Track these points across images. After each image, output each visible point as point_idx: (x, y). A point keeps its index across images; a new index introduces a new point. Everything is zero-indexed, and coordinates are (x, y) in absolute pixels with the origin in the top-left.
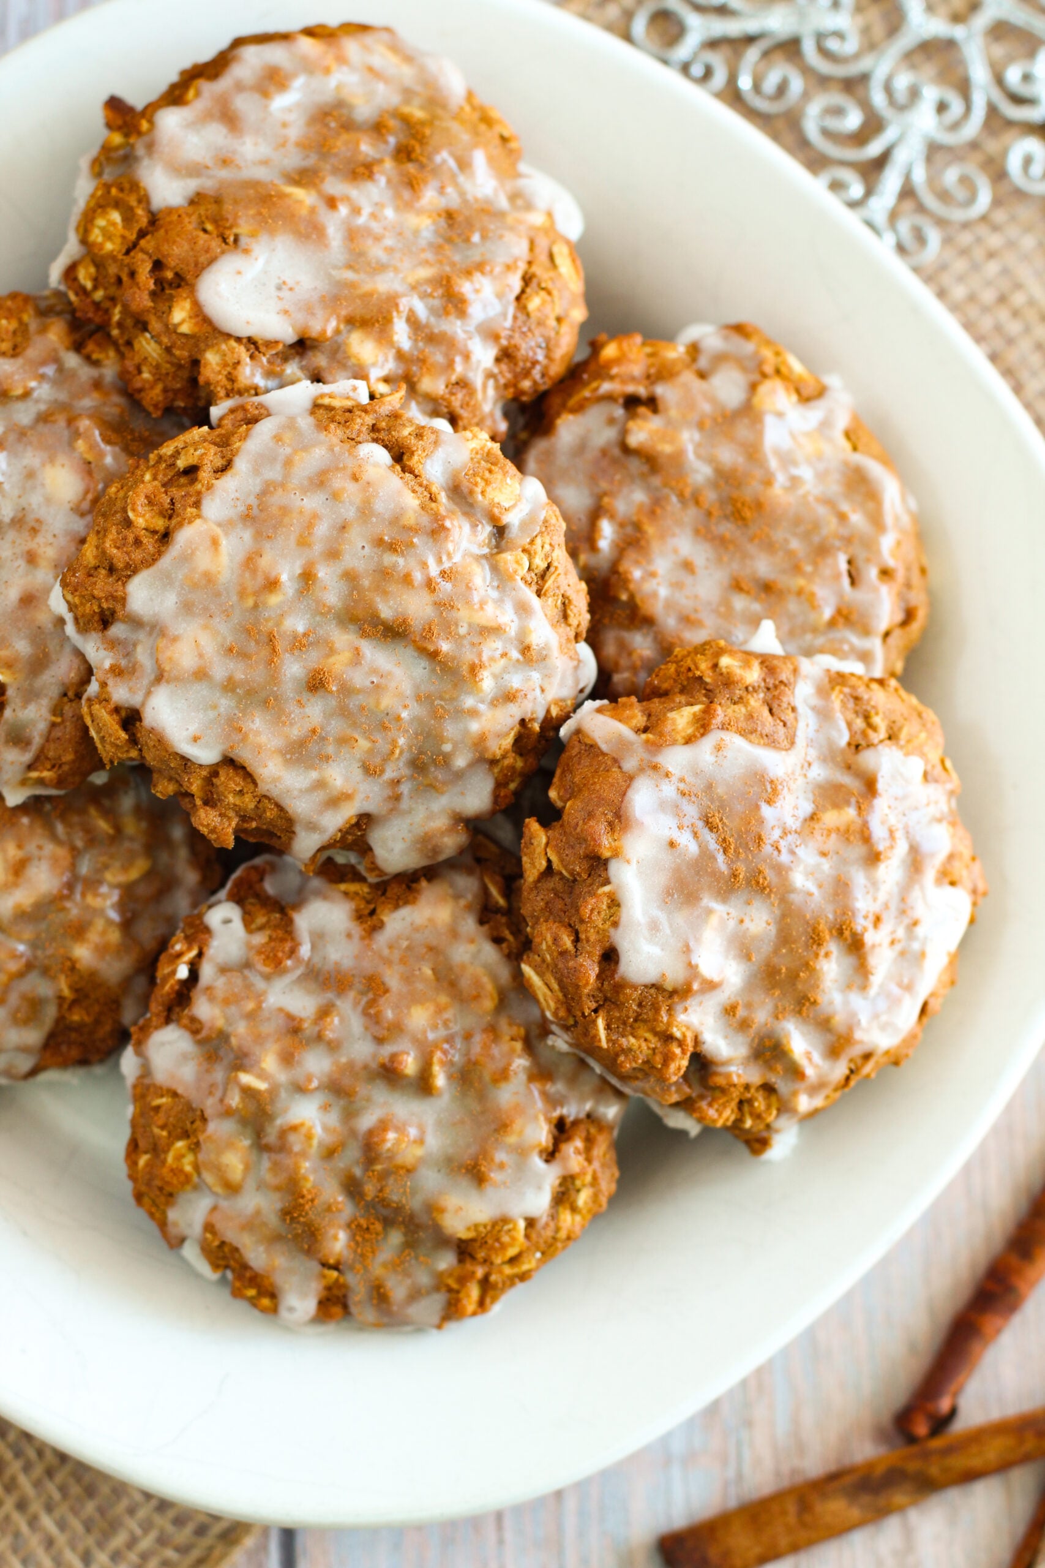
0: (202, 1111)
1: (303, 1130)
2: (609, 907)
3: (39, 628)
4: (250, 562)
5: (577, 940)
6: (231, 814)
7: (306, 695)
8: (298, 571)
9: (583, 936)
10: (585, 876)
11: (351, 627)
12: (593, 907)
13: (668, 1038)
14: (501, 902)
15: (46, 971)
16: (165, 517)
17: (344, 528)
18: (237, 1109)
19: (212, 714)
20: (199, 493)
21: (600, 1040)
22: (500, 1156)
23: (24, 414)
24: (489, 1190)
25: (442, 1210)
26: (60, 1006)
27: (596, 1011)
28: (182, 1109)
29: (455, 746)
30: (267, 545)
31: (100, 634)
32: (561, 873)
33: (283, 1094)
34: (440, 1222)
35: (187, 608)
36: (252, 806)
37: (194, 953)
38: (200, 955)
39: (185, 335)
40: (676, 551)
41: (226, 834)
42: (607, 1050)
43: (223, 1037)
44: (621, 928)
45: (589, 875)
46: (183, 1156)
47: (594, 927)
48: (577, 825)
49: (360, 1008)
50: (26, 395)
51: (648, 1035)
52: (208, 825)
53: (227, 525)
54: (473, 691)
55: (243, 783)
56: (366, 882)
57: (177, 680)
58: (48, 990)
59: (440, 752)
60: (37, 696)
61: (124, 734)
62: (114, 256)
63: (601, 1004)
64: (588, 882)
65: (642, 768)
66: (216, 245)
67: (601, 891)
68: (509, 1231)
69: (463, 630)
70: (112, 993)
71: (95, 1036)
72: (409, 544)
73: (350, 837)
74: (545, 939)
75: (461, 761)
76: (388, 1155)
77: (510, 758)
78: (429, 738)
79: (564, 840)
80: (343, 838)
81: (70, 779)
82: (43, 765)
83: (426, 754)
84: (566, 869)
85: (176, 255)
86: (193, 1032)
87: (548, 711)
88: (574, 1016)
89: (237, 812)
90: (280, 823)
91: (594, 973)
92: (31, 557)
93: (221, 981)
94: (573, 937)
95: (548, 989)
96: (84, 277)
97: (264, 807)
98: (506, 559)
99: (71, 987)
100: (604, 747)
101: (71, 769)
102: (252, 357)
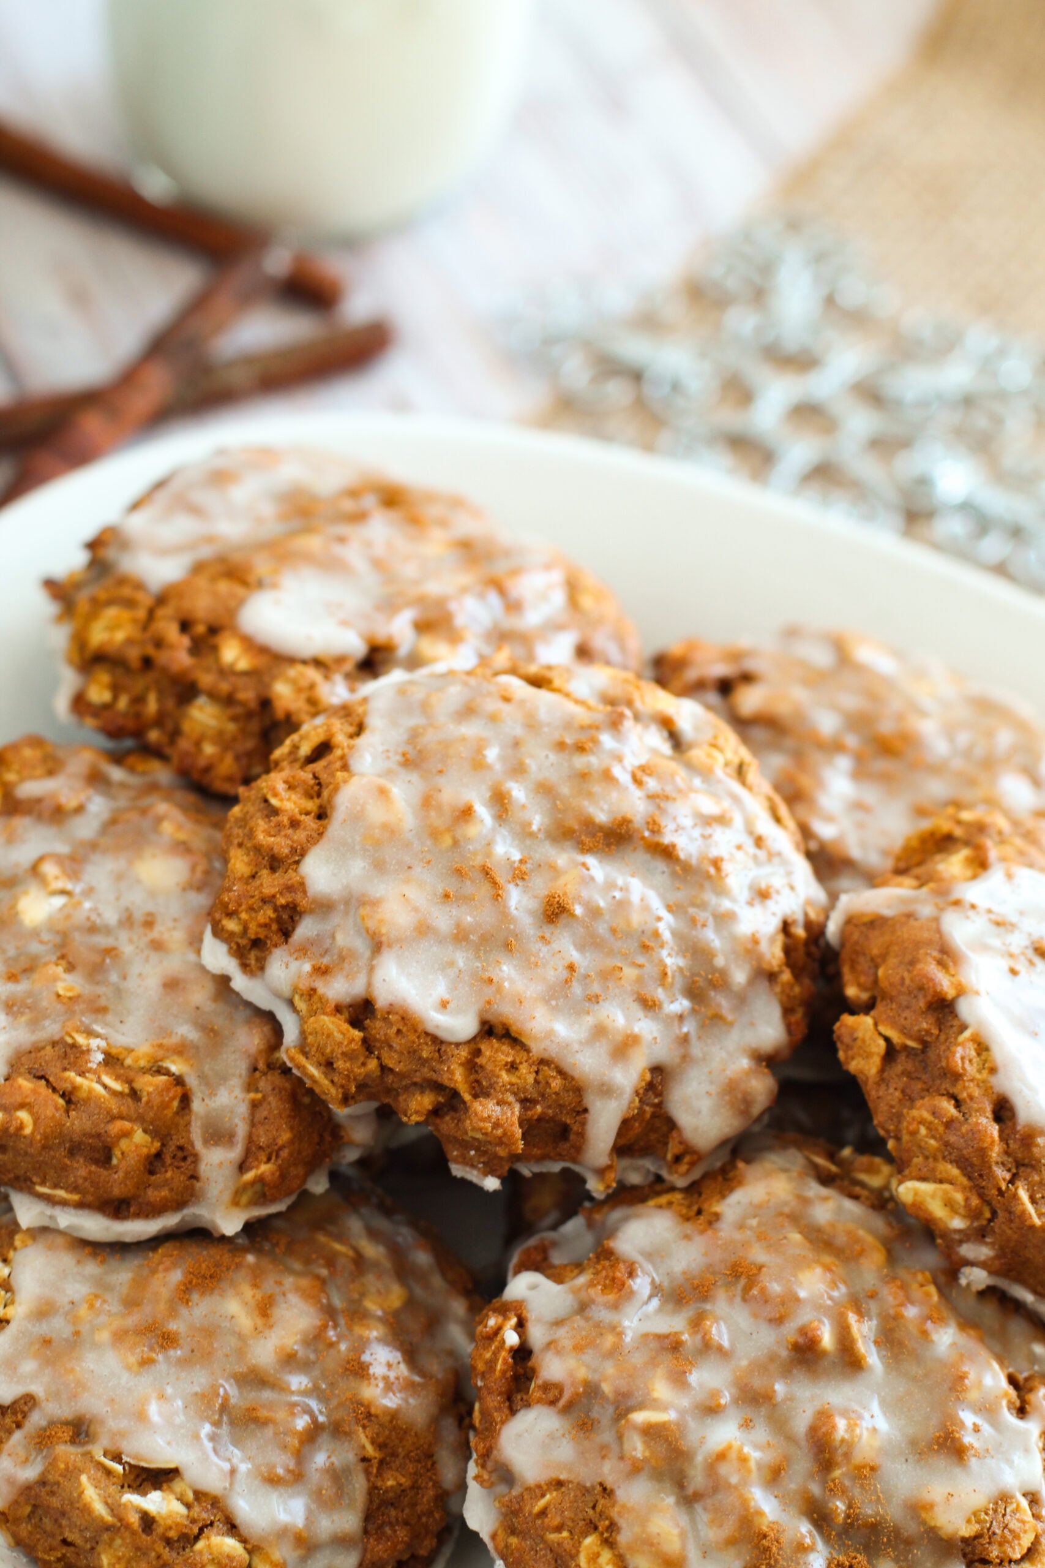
0: (601, 1484)
1: (733, 1455)
2: (979, 1054)
3: (198, 1008)
4: (427, 802)
5: (958, 1104)
6: (511, 1098)
7: (547, 931)
8: (488, 795)
9: (963, 1095)
10: (935, 1031)
11: (568, 843)
12: (961, 1055)
15: (337, 1430)
16: (312, 798)
17: (516, 744)
18: (645, 1460)
19: (452, 972)
20: (343, 757)
21: (1030, 1217)
22: (968, 1417)
23: (85, 828)
24: (973, 1462)
25: (929, 1507)
26: (367, 1472)
27: (1012, 1181)
28: (576, 1496)
29: (727, 958)
30: (441, 781)
31: (285, 947)
32: (905, 1047)
33: (692, 1424)
34: (932, 1523)
35: (379, 866)
36: (531, 1079)
37: (514, 1321)
38: (521, 1324)
39: (246, 674)
41: (513, 1125)
42: (1042, 1227)
43: (591, 1391)
44: (1001, 1071)
45: (940, 1030)
46: (598, 1555)
47: (972, 1080)
48: (903, 979)
49: (738, 1299)
50: (80, 809)
52: (489, 1117)
53: (389, 773)
54: (722, 891)
55: (512, 1052)
56: (672, 1189)
57: (400, 942)
58: (344, 1455)
59: (714, 970)
60: (224, 1078)
61: (357, 1034)
62: (129, 641)
63: (1014, 1171)
64: (942, 1037)
65: (941, 910)
66: (240, 590)
67: (961, 1038)
68: (1014, 1512)
69: (688, 822)
70: (422, 1442)
71: (419, 1509)
72: (595, 741)
73: (647, 1108)
74: (922, 1122)
75: (739, 976)
76: (844, 1449)
77: (786, 976)
78: (698, 953)
79: (894, 1006)
80: (640, 1109)
81: (293, 1171)
82: (257, 1159)
83: (699, 975)
84: (910, 1037)
85: (202, 605)
86: (553, 1403)
87: (806, 915)
88: (989, 1203)
89: (515, 1094)
90: (568, 1098)
91: (994, 1130)
92: (157, 946)
93: (562, 1333)
94: (953, 1102)
95: (946, 1186)
96: (99, 694)
97: (545, 1077)
98: (697, 754)
99: (373, 1443)
100: (887, 912)
101: (291, 1154)
102: (326, 678)
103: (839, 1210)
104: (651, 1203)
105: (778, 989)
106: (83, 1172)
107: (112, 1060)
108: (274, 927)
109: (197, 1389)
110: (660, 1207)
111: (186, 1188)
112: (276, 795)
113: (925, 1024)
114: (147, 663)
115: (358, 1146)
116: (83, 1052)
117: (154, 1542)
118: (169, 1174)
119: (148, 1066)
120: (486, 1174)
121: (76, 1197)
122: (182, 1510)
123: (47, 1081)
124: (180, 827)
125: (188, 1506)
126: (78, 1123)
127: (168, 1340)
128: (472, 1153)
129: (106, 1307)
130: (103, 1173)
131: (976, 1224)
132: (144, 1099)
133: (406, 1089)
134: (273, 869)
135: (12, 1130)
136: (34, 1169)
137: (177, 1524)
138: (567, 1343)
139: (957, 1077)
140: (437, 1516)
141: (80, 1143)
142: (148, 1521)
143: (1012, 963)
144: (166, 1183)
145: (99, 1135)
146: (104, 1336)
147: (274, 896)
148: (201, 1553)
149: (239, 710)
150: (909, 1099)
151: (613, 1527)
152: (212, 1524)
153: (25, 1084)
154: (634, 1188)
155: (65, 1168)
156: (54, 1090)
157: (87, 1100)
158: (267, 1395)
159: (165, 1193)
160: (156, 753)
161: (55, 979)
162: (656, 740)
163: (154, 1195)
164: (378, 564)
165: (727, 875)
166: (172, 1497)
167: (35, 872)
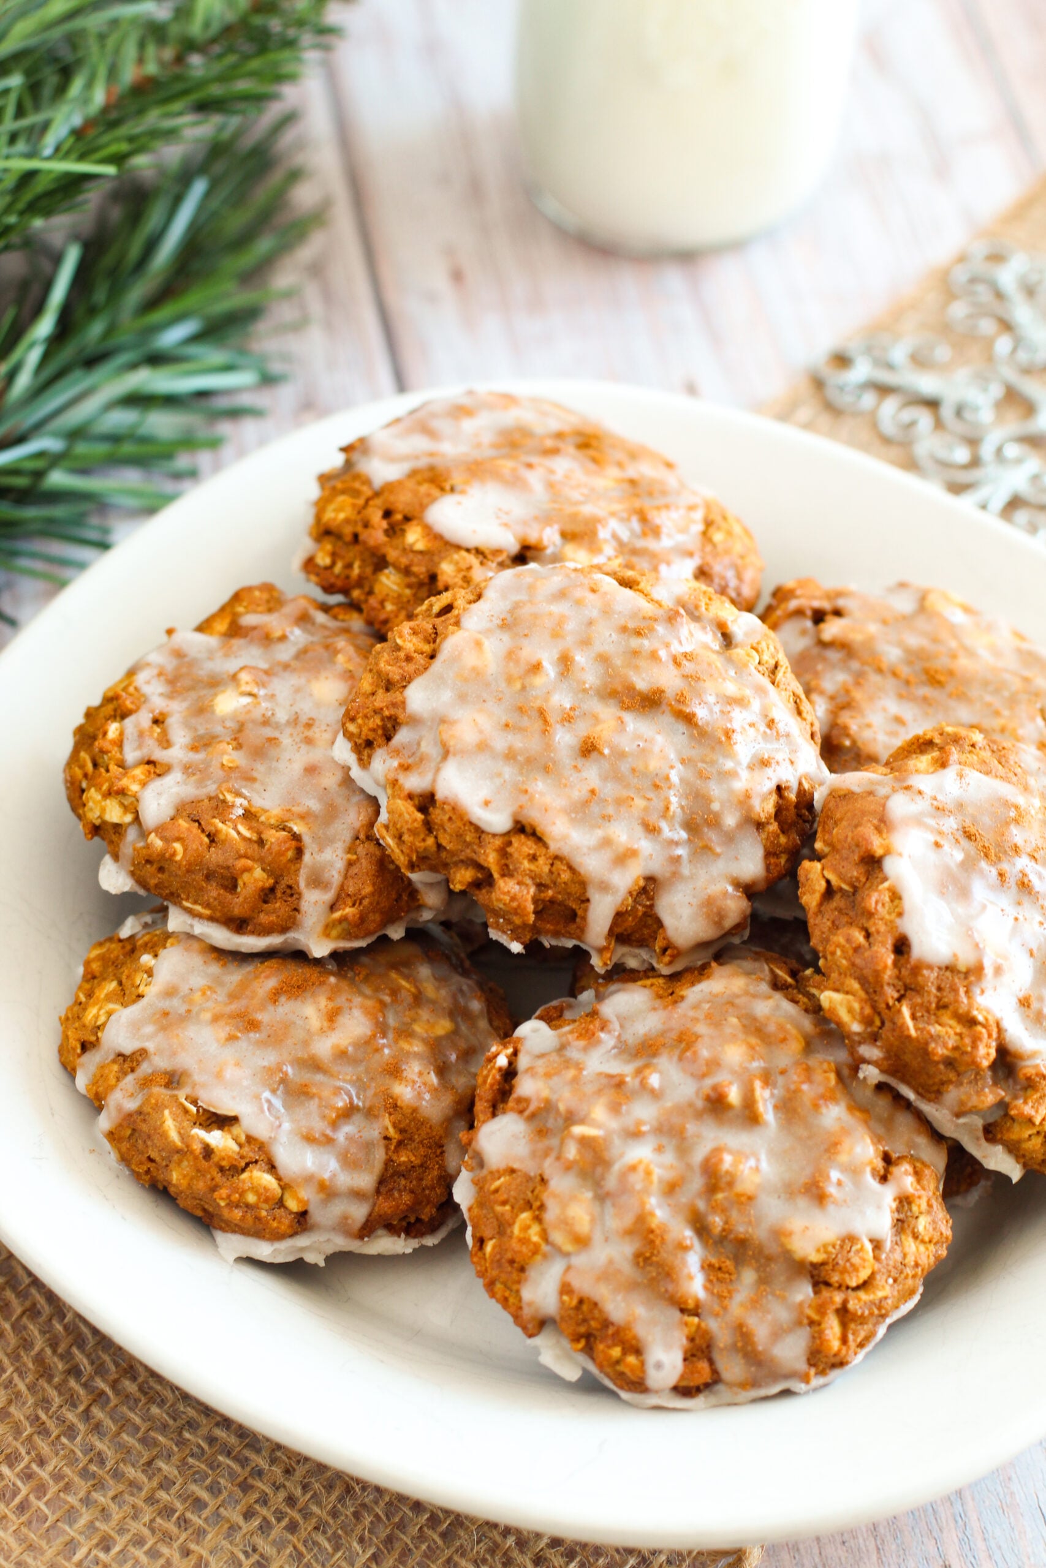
0: (541, 1175)
1: (641, 1169)
2: (892, 901)
3: (325, 789)
4: (511, 655)
5: (868, 935)
6: (529, 881)
7: (580, 762)
8: (556, 656)
9: (872, 930)
10: (863, 880)
11: (612, 701)
12: (876, 899)
13: (972, 1022)
14: (789, 980)
15: (370, 1113)
16: (429, 643)
17: (590, 623)
18: (575, 1162)
19: (498, 781)
20: (458, 616)
21: (908, 1029)
22: (835, 1175)
23: (284, 653)
24: (831, 1208)
25: (790, 1234)
26: (387, 1148)
27: (899, 1000)
28: (522, 1182)
29: (722, 805)
30: (525, 642)
31: (385, 748)
32: (841, 889)
33: (617, 1141)
34: (789, 1247)
35: (462, 698)
36: (546, 869)
37: (510, 1051)
38: (515, 1053)
39: (421, 552)
40: (884, 710)
41: (526, 900)
42: (917, 1039)
43: (548, 1106)
44: (906, 917)
45: (867, 879)
46: (529, 1227)
47: (882, 919)
48: (847, 837)
49: (675, 1058)
50: (283, 638)
51: (953, 1022)
52: (509, 892)
53: (488, 632)
54: (730, 754)
55: (534, 847)
56: (661, 976)
57: (463, 753)
58: (374, 1132)
59: (710, 812)
60: (331, 841)
61: (420, 816)
62: (347, 521)
63: (902, 992)
64: (868, 885)
65: (894, 790)
66: (435, 492)
67: (881, 887)
68: (858, 1251)
69: (711, 699)
70: (434, 1133)
71: (424, 1183)
72: (652, 630)
73: (640, 908)
74: (838, 945)
75: (730, 820)
76: (728, 1179)
77: (774, 827)
78: (698, 798)
79: (837, 857)
80: (634, 908)
81: (371, 917)
82: (345, 903)
83: (697, 814)
84: (845, 882)
85: (402, 501)
86: (521, 1112)
87: (800, 784)
88: (879, 1014)
89: (533, 878)
90: (574, 889)
91: (890, 958)
92: (309, 741)
93: (540, 1062)
94: (863, 933)
95: (850, 997)
96: (323, 560)
97: (558, 870)
98: (738, 652)
99: (395, 1126)
100: (856, 789)
101: (371, 903)
102: (482, 563)
103: (777, 1007)
104: (639, 983)
105: (764, 836)
106: (214, 894)
107: (249, 815)
108: (380, 732)
109: (266, 1063)
110: (645, 987)
111: (290, 917)
112: (401, 637)
113: (855, 873)
114: (356, 537)
115: (430, 908)
116: (229, 807)
117: (210, 1167)
118: (278, 905)
119: (277, 824)
120: (512, 940)
121: (207, 912)
122: (236, 1148)
123: (200, 824)
124: (350, 660)
125: (240, 1145)
126: (215, 857)
127: (253, 1025)
128: (501, 920)
129: (214, 996)
130: (229, 896)
131: (869, 1030)
132: (267, 847)
133: (456, 864)
134: (387, 690)
135: (167, 855)
136: (182, 887)
137: (229, 1157)
138: (541, 1070)
139: (870, 915)
140: (438, 1191)
141: (215, 872)
142: (208, 1151)
143: (939, 839)
144: (274, 911)
145: (228, 868)
146: (207, 1016)
147: (382, 709)
148: (244, 1181)
149: (413, 580)
150: (835, 926)
151: (542, 1207)
152: (256, 1162)
153: (183, 824)
154: (633, 971)
155: (201, 889)
156: (203, 831)
157: (224, 842)
158: (319, 1077)
159: (273, 918)
160: (355, 607)
161: (224, 753)
162: (712, 640)
163: (264, 918)
164: (551, 486)
165: (735, 743)
166: (229, 1137)
167: (234, 678)
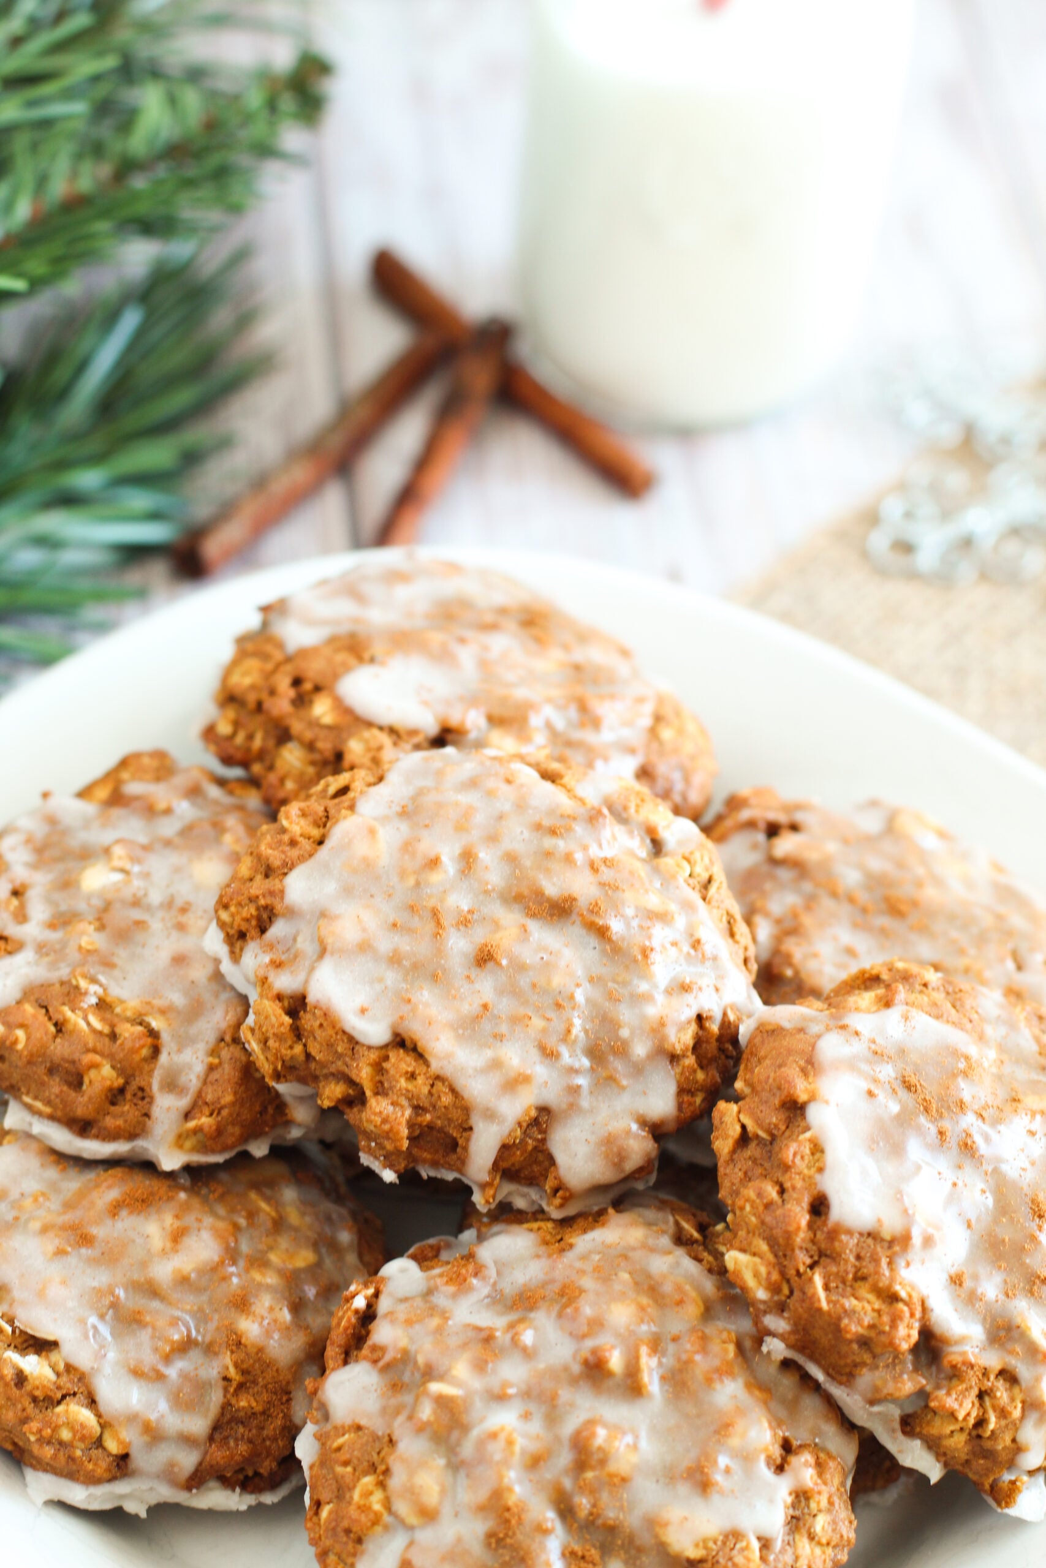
0: (389, 1436)
1: (502, 1437)
2: (813, 1154)
3: (193, 982)
4: (407, 847)
5: (782, 1191)
6: (405, 1102)
7: (474, 972)
8: (458, 852)
9: (787, 1185)
10: (783, 1128)
11: (516, 906)
12: (794, 1150)
13: (893, 1298)
14: (696, 1235)
15: (209, 1350)
16: (319, 827)
17: (501, 817)
18: (428, 1424)
19: (378, 987)
20: (354, 800)
21: (819, 1300)
22: (723, 1461)
23: (168, 828)
24: (715, 1498)
25: (666, 1525)
26: (226, 1390)
27: (812, 1267)
28: (367, 1441)
29: (632, 1033)
30: (425, 834)
31: (258, 941)
32: (757, 1136)
33: (478, 1404)
34: (664, 1539)
35: (347, 891)
36: (425, 1090)
37: (371, 1291)
38: (377, 1295)
39: (329, 728)
40: (835, 939)
41: (399, 1124)
42: (829, 1313)
43: (406, 1358)
44: (827, 1173)
45: (787, 1127)
46: (371, 1493)
47: (799, 1174)
48: (768, 1077)
49: (554, 1314)
50: (168, 811)
51: (871, 1297)
52: (381, 1112)
53: (384, 819)
54: (646, 975)
55: (414, 1063)
56: (549, 1219)
57: (342, 952)
58: (212, 1370)
59: (618, 1038)
60: (190, 1041)
61: (287, 1020)
62: (253, 687)
63: (816, 1258)
64: (787, 1133)
65: (828, 1029)
66: (352, 661)
67: (802, 1137)
68: (742, 1550)
69: (630, 912)
70: (281, 1378)
71: (265, 1433)
72: (569, 829)
73: (530, 1141)
74: (747, 1200)
75: (640, 1049)
76: (601, 1456)
77: (690, 1061)
78: (606, 1022)
79: (756, 1099)
80: (522, 1141)
81: (230, 1129)
82: (201, 1112)
83: (604, 1040)
84: (762, 1128)
85: (314, 669)
86: (375, 1362)
87: (725, 1014)
88: (788, 1281)
89: (410, 1100)
90: (456, 1114)
91: (804, 1219)
92: (181, 927)
93: (402, 1307)
94: (777, 1188)
95: (757, 1260)
96: (224, 729)
97: (439, 1092)
98: (667, 862)
99: (236, 1365)
100: (786, 1025)
101: (230, 1114)
102: (395, 744)
103: (678, 1264)
104: (526, 1226)
105: (678, 1070)
106: (56, 1090)
107: (103, 1006)
108: (254, 923)
109: (95, 1284)
110: (531, 1230)
111: (139, 1122)
112: (287, 818)
113: (775, 1118)
114: (259, 707)
115: (299, 1125)
116: (81, 994)
117: (21, 1396)
118: (126, 1108)
119: (133, 1017)
120: (385, 1167)
121: (48, 1110)
122: (52, 1376)
123: (47, 1011)
124: (237, 840)
125: (58, 1374)
126: (60, 1049)
127: (86, 1240)
128: (373, 1144)
129: (48, 1204)
130: (73, 1094)
131: (776, 1298)
132: (119, 1042)
133: (326, 1077)
134: (267, 876)
135: (8, 1043)
136: (22, 1079)
137: (44, 1387)
138: (402, 1316)
139: (787, 1168)
140: (281, 1443)
141: (59, 1065)
142: (21, 1379)
143: (873, 1088)
144: (122, 1114)
145: (73, 1062)
146: (36, 1225)
147: (257, 897)
148: (58, 1415)
149: (316, 756)
150: (747, 1177)
151: (387, 1472)
152: (75, 1394)
153: (29, 1009)
154: (520, 1212)
155: (43, 1084)
156: (50, 1019)
157: (72, 1032)
158: (156, 1304)
159: (120, 1122)
160: (254, 782)
161: (83, 933)
162: (640, 847)
163: (109, 1122)
164: (484, 665)
165: (653, 964)
166: (45, 1363)
167: (107, 851)
